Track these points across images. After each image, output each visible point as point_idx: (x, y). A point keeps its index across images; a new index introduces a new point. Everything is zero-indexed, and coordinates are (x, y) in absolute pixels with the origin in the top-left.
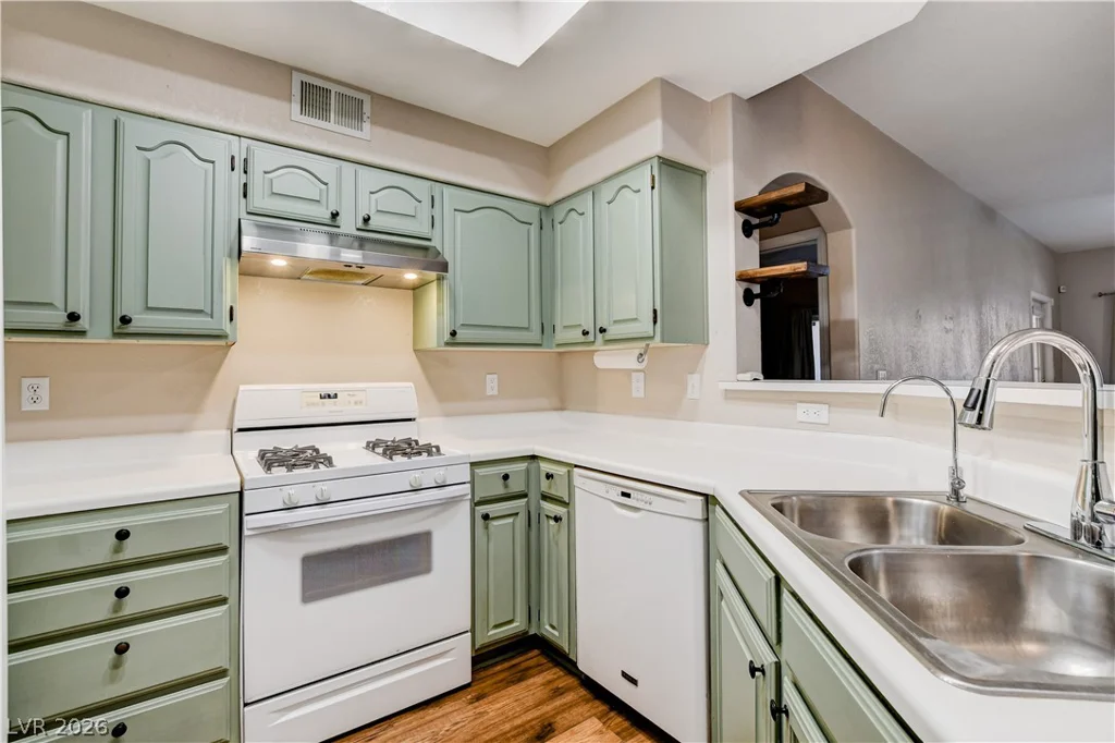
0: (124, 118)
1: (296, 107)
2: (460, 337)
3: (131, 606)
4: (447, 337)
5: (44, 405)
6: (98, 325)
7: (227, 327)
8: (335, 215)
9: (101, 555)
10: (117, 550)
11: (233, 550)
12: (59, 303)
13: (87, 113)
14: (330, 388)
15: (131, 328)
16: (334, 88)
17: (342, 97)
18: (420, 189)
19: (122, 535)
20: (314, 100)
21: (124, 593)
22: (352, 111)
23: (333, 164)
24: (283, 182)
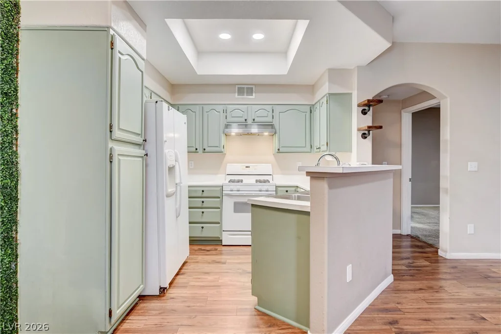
0: (204, 106)
1: (237, 94)
2: (281, 150)
3: (205, 205)
4: (277, 151)
5: (192, 167)
6: (200, 150)
7: (223, 150)
8: (246, 120)
9: (200, 194)
10: (202, 194)
11: (221, 198)
12: (194, 146)
13: (198, 107)
14: (247, 165)
15: (205, 151)
16: (245, 86)
17: (247, 88)
18: (269, 108)
19: (203, 191)
20: (241, 91)
21: (203, 202)
22: (250, 91)
23: (246, 106)
24: (234, 114)
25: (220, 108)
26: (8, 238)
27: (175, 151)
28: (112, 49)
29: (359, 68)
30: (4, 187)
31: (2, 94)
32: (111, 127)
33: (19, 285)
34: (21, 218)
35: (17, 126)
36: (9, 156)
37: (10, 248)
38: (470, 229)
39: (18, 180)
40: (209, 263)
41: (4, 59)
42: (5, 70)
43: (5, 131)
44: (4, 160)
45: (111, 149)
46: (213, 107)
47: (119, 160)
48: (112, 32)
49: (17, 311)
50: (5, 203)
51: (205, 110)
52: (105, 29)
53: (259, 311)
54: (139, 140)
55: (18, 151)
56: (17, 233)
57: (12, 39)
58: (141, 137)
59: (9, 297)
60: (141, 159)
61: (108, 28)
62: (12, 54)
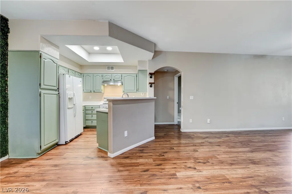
0: (94, 74)
3: (93, 113)
4: (123, 92)
5: (91, 98)
6: (92, 92)
7: (101, 91)
8: (111, 80)
9: (90, 109)
12: (90, 90)
13: (91, 74)
15: (95, 92)
16: (111, 66)
17: (111, 67)
18: (120, 75)
19: (92, 108)
20: (108, 68)
21: (92, 112)
22: (112, 68)
23: (111, 74)
24: (106, 77)
25: (101, 75)
26: (4, 122)
27: (74, 92)
28: (41, 58)
29: (149, 60)
30: (2, 105)
31: (1, 73)
32: (40, 84)
33: (9, 138)
34: (9, 115)
35: (7, 84)
36: (4, 94)
37: (5, 125)
38: (191, 121)
39: (8, 102)
40: (91, 134)
41: (2, 62)
42: (2, 66)
43: (2, 86)
44: (2, 96)
45: (40, 92)
46: (98, 74)
47: (44, 96)
48: (40, 52)
49: (8, 147)
50: (2, 109)
51: (94, 76)
52: (38, 52)
53: (100, 149)
54: (56, 88)
55: (8, 93)
56: (8, 120)
57: (5, 55)
58: (57, 87)
59: (5, 141)
60: (56, 95)
61: (39, 51)
62: (5, 60)
